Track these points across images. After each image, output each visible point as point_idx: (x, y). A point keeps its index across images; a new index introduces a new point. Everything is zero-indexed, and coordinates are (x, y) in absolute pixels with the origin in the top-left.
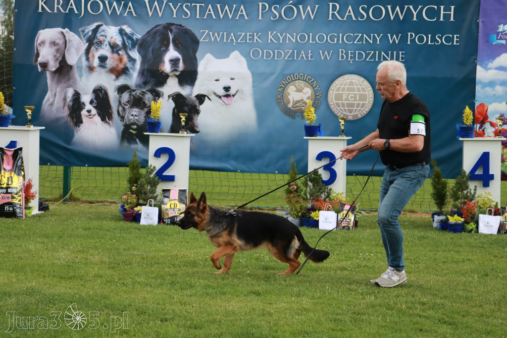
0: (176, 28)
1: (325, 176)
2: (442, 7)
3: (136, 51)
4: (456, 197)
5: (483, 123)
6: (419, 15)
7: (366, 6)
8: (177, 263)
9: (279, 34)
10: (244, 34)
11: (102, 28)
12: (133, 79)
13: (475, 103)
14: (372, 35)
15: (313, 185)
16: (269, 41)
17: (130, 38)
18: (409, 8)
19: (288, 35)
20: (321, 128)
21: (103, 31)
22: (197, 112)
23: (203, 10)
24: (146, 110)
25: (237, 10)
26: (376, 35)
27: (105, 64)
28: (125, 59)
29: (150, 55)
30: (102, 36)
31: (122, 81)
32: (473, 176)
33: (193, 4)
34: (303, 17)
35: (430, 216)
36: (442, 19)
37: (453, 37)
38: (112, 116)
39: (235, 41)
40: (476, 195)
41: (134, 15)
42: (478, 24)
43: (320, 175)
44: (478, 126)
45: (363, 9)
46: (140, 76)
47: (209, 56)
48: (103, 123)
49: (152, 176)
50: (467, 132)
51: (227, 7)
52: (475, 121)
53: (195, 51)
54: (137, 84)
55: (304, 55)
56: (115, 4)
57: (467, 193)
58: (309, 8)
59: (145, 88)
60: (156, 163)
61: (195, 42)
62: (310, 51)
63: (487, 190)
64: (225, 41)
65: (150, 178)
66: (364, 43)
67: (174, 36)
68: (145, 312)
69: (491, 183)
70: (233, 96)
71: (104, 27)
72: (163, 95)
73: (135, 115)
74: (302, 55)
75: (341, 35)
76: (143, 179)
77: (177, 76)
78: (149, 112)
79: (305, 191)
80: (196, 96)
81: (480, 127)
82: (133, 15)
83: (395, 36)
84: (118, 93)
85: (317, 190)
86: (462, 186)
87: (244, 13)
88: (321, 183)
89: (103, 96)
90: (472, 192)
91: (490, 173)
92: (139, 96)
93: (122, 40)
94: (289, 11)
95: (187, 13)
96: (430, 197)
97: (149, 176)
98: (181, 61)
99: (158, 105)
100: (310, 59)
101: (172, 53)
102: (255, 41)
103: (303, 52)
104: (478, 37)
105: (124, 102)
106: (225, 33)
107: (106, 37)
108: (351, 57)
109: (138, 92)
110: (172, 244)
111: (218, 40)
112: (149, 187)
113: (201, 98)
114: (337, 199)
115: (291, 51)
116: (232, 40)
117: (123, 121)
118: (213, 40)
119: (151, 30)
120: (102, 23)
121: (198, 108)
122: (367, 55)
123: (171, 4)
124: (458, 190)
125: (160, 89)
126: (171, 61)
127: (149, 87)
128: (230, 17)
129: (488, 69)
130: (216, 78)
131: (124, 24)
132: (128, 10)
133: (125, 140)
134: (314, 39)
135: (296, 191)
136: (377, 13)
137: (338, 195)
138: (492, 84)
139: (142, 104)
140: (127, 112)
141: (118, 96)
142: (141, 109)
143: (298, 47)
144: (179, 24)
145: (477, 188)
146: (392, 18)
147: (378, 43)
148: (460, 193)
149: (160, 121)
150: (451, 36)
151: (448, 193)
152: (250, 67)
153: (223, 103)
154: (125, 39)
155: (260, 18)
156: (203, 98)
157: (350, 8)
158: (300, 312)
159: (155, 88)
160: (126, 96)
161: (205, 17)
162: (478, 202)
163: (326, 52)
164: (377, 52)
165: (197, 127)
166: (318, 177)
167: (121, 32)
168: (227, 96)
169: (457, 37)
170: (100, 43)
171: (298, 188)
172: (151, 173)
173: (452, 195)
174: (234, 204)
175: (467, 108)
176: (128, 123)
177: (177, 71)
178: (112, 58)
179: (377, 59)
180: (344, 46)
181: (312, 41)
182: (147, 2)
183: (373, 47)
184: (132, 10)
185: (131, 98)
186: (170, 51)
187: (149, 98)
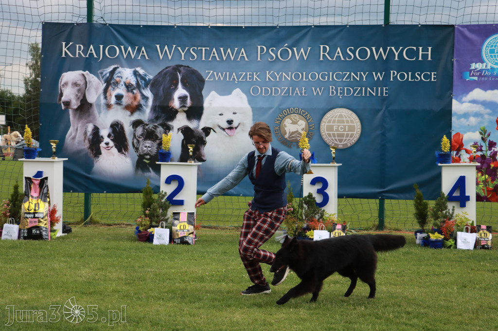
0: (184, 69)
1: (319, 199)
2: (421, 48)
3: (149, 90)
4: (436, 217)
5: (459, 150)
6: (401, 54)
7: (353, 48)
8: (186, 278)
9: (275, 73)
10: (244, 73)
11: (118, 70)
12: (146, 115)
13: (451, 133)
14: (359, 73)
15: (308, 207)
16: (267, 80)
17: (143, 78)
18: (391, 49)
19: (284, 74)
21: (120, 72)
22: (204, 143)
23: (208, 53)
24: (158, 141)
25: (238, 52)
26: (362, 73)
27: (121, 102)
28: (139, 97)
29: (161, 92)
30: (118, 77)
31: (136, 116)
32: (451, 198)
33: (199, 48)
34: (297, 58)
35: (413, 234)
36: (420, 59)
37: (431, 74)
38: (127, 148)
39: (236, 80)
40: (454, 215)
41: (147, 58)
42: (453, 62)
43: (314, 198)
44: (455, 153)
45: (350, 50)
46: (152, 112)
47: (213, 93)
48: (119, 154)
49: (163, 200)
50: (445, 158)
51: (229, 50)
52: (451, 149)
53: (201, 89)
54: (150, 119)
55: (298, 92)
56: (130, 49)
57: (446, 213)
58: (302, 50)
59: (156, 122)
60: (167, 189)
61: (202, 81)
62: (303, 88)
63: (464, 210)
64: (228, 80)
65: (162, 202)
66: (352, 80)
67: (182, 76)
68: (158, 324)
69: (468, 204)
70: (236, 128)
71: (120, 69)
72: (173, 128)
73: (148, 146)
74: (297, 91)
75: (331, 73)
76: (156, 203)
77: (185, 111)
78: (160, 144)
79: (301, 213)
80: (203, 129)
81: (457, 154)
82: (145, 58)
83: (379, 74)
84: (133, 127)
85: (312, 212)
86: (441, 206)
87: (245, 55)
88: (315, 205)
89: (119, 130)
90: (451, 211)
91: (467, 195)
92: (151, 130)
93: (136, 80)
94: (284, 53)
95: (194, 56)
96: (413, 216)
97: (161, 200)
98: (189, 98)
99: (168, 137)
100: (303, 95)
101: (181, 91)
102: (255, 80)
103: (297, 88)
104: (453, 74)
105: (138, 135)
106: (228, 73)
107: (122, 77)
108: (341, 93)
109: (151, 126)
110: (182, 262)
111: (222, 79)
112: (161, 211)
113: (207, 131)
114: (330, 219)
115: (287, 88)
116: (234, 79)
117: (138, 152)
118: (217, 79)
119: (162, 71)
120: (119, 66)
121: (204, 139)
122: (355, 91)
123: (179, 48)
124: (438, 210)
125: (170, 123)
126: (180, 98)
127: (160, 121)
128: (232, 58)
129: (463, 103)
130: (220, 113)
132: (141, 54)
133: (140, 169)
134: (307, 77)
135: (293, 213)
136: (363, 53)
137: (330, 216)
138: (466, 115)
139: (154, 137)
140: (141, 144)
141: (133, 130)
142: (154, 141)
143: (293, 84)
144: (187, 65)
145: (455, 208)
146: (376, 58)
147: (364, 80)
148: (440, 212)
149: (170, 152)
150: (429, 73)
151: (429, 213)
153: (227, 135)
154: (139, 79)
155: (259, 59)
156: (209, 131)
157: (339, 49)
158: (298, 321)
159: (166, 122)
160: (140, 130)
161: (210, 59)
162: (456, 221)
163: (318, 89)
164: (364, 88)
165: (204, 156)
166: (312, 200)
167: (136, 73)
168: (230, 128)
169: (434, 75)
170: (117, 84)
171: (294, 209)
172: (162, 198)
173: (432, 214)
174: (236, 225)
175: (445, 137)
176: (142, 154)
177: (185, 107)
178: (127, 96)
179: (363, 95)
180: (334, 83)
181: (306, 79)
182: (158, 46)
183: (360, 83)
184: (145, 54)
185: (144, 131)
186: (178, 89)
187: (160, 131)
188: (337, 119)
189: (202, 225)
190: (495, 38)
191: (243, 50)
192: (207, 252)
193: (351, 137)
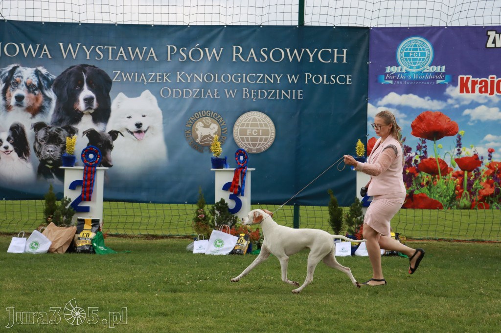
0: (89, 69)
1: (231, 204)
2: (336, 50)
3: (52, 91)
4: (350, 222)
6: (316, 56)
7: (267, 49)
8: (89, 288)
9: (187, 74)
10: (154, 74)
11: (18, 69)
12: (48, 117)
13: (366, 137)
14: (273, 75)
15: (220, 213)
16: (178, 81)
17: (45, 78)
18: (305, 51)
19: (195, 75)
20: (227, 161)
21: (20, 72)
22: (111, 147)
23: (115, 53)
24: (61, 145)
25: (147, 53)
26: (276, 75)
27: (22, 103)
28: (41, 98)
29: (65, 93)
30: (19, 77)
31: (38, 119)
32: (366, 204)
33: (106, 47)
34: (209, 59)
36: (335, 61)
37: (346, 77)
38: (29, 152)
39: (146, 81)
41: (50, 57)
42: (368, 66)
43: (227, 204)
45: (264, 51)
46: (56, 114)
47: (121, 95)
48: (19, 158)
49: (67, 207)
51: (137, 50)
52: (367, 153)
53: (108, 91)
54: (53, 121)
55: (210, 94)
56: (31, 46)
57: (361, 219)
58: (214, 50)
59: (60, 125)
60: (71, 195)
61: (108, 82)
62: (216, 90)
64: (136, 81)
65: (66, 209)
66: (266, 82)
67: (88, 77)
70: (145, 132)
71: (21, 68)
72: (78, 131)
73: (51, 151)
74: (209, 93)
75: (244, 75)
76: (59, 210)
77: (91, 114)
78: (64, 148)
79: (213, 219)
80: (109, 133)
82: (48, 57)
83: (293, 76)
84: (35, 130)
85: (224, 218)
86: (356, 212)
87: (154, 55)
88: (227, 212)
89: (20, 134)
92: (54, 133)
93: (37, 80)
94: (196, 53)
95: (100, 56)
96: (328, 223)
97: (64, 207)
98: (95, 100)
99: (73, 140)
100: (216, 97)
101: (86, 92)
102: (165, 81)
103: (209, 91)
104: (368, 77)
105: (40, 138)
106: (136, 74)
107: (22, 77)
108: (254, 96)
109: (54, 129)
110: (86, 271)
111: (130, 80)
112: (65, 218)
113: (114, 134)
114: (242, 227)
115: (198, 90)
116: (143, 80)
117: (39, 156)
118: (125, 80)
119: (66, 71)
120: (19, 65)
121: (111, 144)
122: (269, 94)
123: (84, 47)
124: (352, 216)
125: (75, 126)
126: (85, 100)
127: (64, 124)
128: (141, 58)
129: (377, 106)
130: (128, 116)
131: (39, 66)
132: (43, 52)
133: (42, 174)
134: (219, 79)
135: (204, 219)
136: (277, 55)
139: (57, 140)
140: (43, 148)
141: (34, 133)
142: (57, 145)
143: (205, 86)
144: (92, 65)
146: (291, 60)
147: (279, 82)
148: (354, 219)
149: (75, 155)
150: (344, 76)
151: (343, 219)
152: (160, 105)
153: (135, 138)
154: (41, 79)
155: (169, 59)
156: (116, 135)
157: (252, 50)
158: (204, 330)
159: (70, 125)
160: (42, 134)
161: (117, 59)
163: (231, 91)
164: (278, 91)
165: (110, 161)
166: (224, 206)
167: (37, 73)
168: (139, 132)
169: (350, 78)
170: (17, 84)
171: (205, 216)
172: (66, 205)
173: (347, 221)
174: (146, 233)
175: (359, 141)
176: (44, 158)
177: (91, 109)
178: (29, 97)
179: (278, 98)
180: (247, 85)
181: (218, 81)
182: (61, 44)
183: (274, 86)
184: (47, 52)
185: (47, 134)
186: (84, 90)
187: (64, 135)
188: (250, 122)
189: (109, 233)
190: (410, 41)
191: (152, 49)
192: (114, 261)
193: (265, 141)
